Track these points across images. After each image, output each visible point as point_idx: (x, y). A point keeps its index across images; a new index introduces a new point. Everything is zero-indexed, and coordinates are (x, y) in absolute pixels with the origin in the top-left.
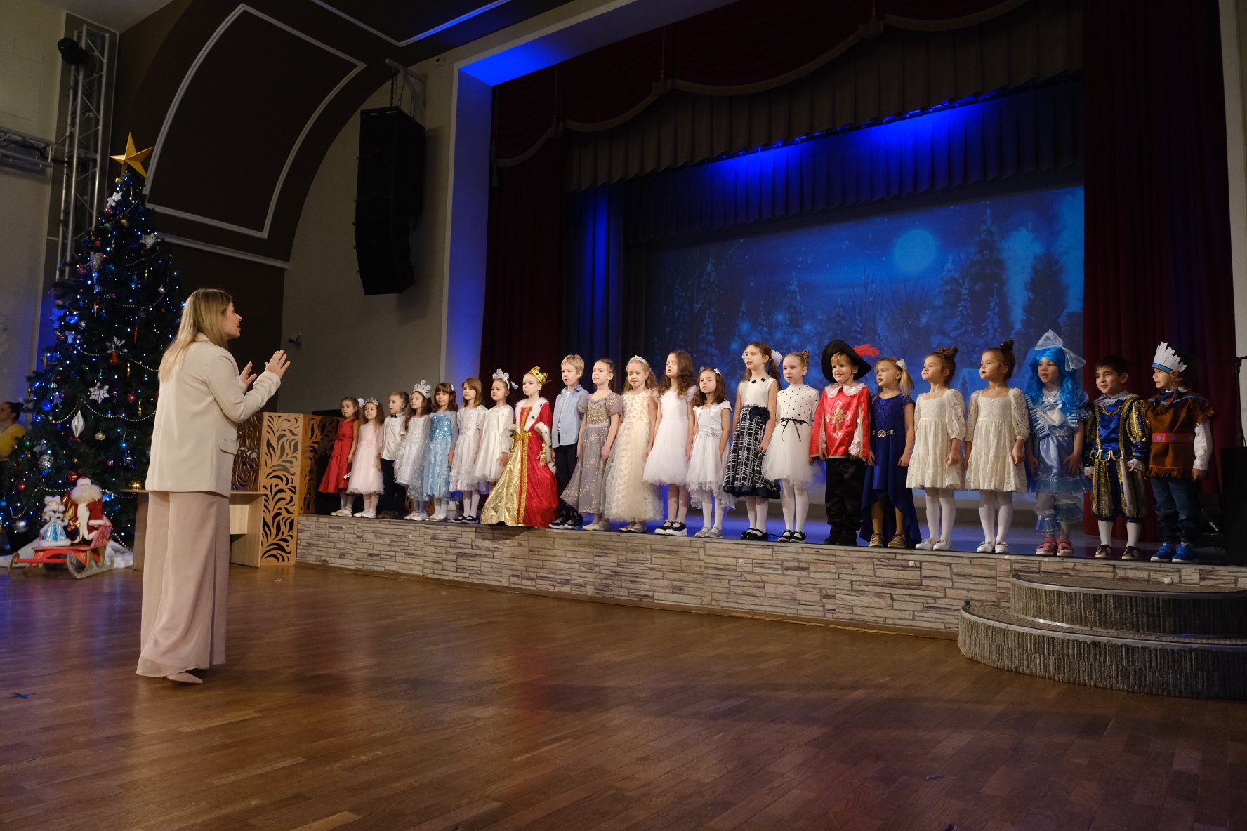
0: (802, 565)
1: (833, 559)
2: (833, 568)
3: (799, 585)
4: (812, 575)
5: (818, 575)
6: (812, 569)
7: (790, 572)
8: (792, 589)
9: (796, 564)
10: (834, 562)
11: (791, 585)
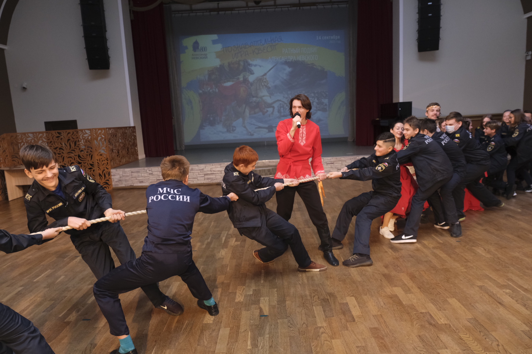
0: (332, 162)
1: (340, 160)
2: (340, 162)
3: (331, 168)
4: (335, 165)
5: (336, 164)
6: (335, 163)
7: (328, 165)
8: (329, 169)
9: (330, 162)
10: (341, 161)
11: (329, 168)
